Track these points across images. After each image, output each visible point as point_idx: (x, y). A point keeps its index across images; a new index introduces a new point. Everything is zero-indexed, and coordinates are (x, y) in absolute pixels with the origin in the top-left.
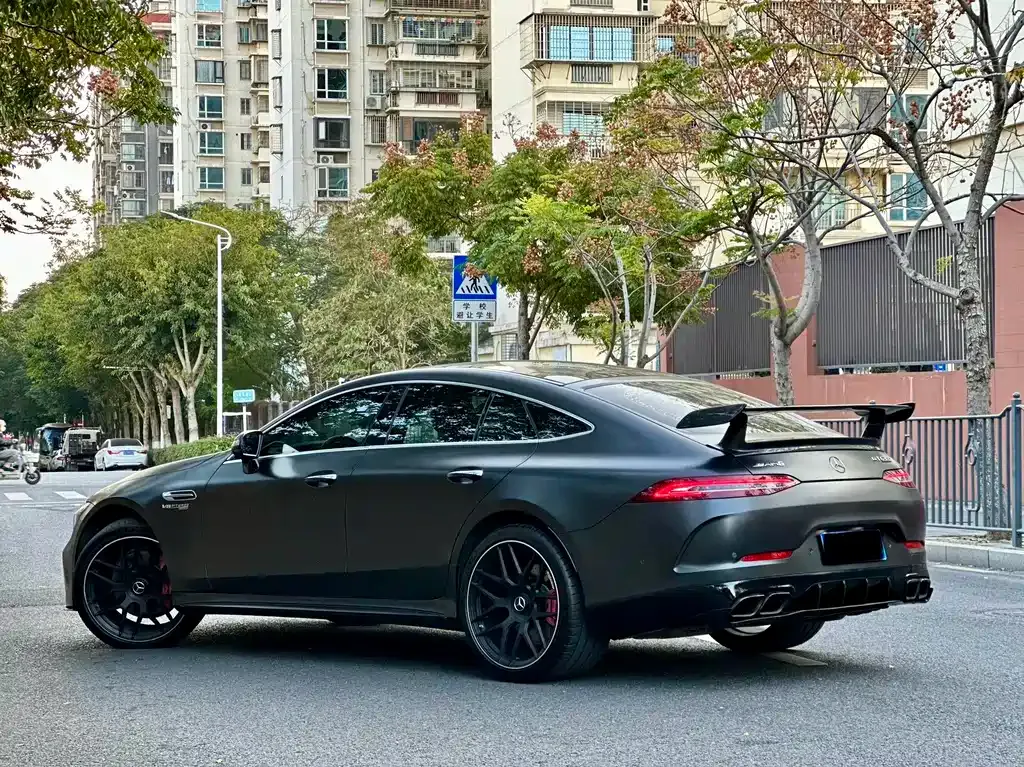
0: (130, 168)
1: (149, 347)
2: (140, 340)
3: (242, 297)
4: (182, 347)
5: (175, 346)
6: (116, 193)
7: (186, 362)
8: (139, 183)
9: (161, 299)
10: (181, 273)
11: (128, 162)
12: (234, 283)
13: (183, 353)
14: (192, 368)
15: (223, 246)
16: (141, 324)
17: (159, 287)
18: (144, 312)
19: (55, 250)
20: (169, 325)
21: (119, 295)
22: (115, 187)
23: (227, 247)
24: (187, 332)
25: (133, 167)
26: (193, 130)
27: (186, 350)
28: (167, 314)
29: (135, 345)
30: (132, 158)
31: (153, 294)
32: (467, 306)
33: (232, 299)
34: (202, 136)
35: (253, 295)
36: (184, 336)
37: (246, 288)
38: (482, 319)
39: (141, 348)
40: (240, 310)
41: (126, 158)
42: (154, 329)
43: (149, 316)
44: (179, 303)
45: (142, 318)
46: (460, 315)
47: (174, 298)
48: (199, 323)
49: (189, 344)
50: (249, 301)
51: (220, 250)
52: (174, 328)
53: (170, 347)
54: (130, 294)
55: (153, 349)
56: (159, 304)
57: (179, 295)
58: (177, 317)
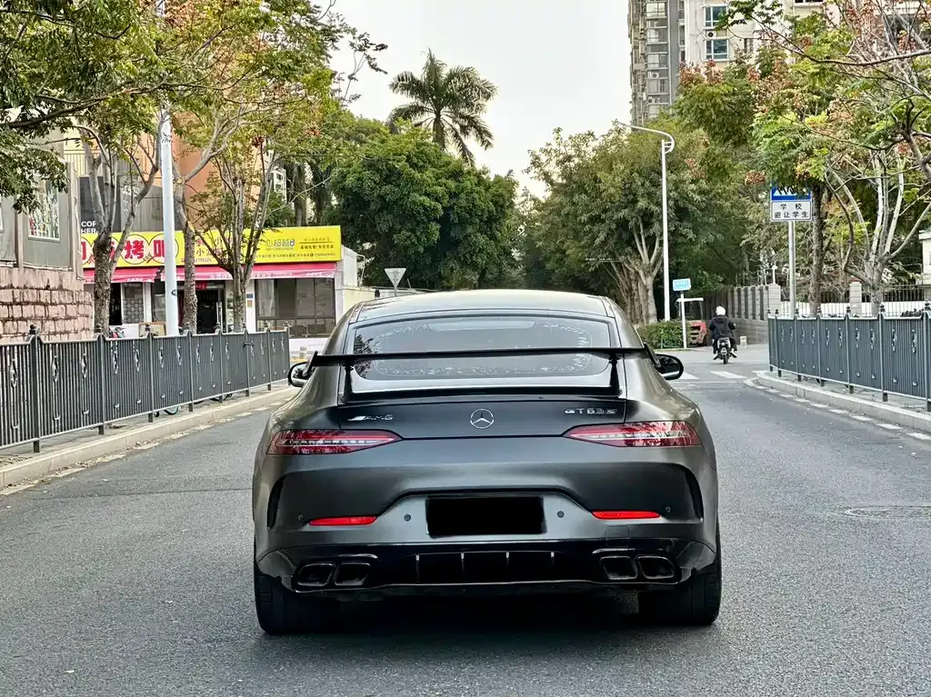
0: (655, 76)
1: (612, 242)
2: (602, 236)
3: (691, 194)
4: (640, 241)
5: (634, 239)
6: (645, 99)
7: (644, 253)
8: (662, 89)
9: (617, 199)
10: (635, 174)
11: (652, 71)
12: (683, 182)
13: (641, 245)
14: (650, 258)
15: (666, 149)
16: (603, 221)
17: (615, 188)
18: (605, 211)
20: (627, 221)
21: (583, 196)
22: (644, 94)
23: (670, 150)
24: (644, 228)
25: (657, 74)
26: (700, 39)
27: (644, 243)
28: (623, 213)
29: (597, 241)
30: (656, 67)
31: (612, 195)
32: (784, 207)
33: (681, 197)
34: (709, 43)
35: (701, 192)
36: (642, 231)
37: (693, 186)
38: (797, 218)
39: (604, 243)
40: (690, 206)
41: (651, 67)
42: (613, 226)
43: (609, 214)
44: (635, 202)
45: (603, 216)
46: (778, 215)
47: (631, 197)
48: (654, 220)
49: (646, 239)
50: (697, 197)
51: (664, 153)
52: (631, 224)
53: (630, 242)
54: (593, 194)
55: (616, 243)
56: (617, 204)
57: (634, 195)
58: (633, 214)
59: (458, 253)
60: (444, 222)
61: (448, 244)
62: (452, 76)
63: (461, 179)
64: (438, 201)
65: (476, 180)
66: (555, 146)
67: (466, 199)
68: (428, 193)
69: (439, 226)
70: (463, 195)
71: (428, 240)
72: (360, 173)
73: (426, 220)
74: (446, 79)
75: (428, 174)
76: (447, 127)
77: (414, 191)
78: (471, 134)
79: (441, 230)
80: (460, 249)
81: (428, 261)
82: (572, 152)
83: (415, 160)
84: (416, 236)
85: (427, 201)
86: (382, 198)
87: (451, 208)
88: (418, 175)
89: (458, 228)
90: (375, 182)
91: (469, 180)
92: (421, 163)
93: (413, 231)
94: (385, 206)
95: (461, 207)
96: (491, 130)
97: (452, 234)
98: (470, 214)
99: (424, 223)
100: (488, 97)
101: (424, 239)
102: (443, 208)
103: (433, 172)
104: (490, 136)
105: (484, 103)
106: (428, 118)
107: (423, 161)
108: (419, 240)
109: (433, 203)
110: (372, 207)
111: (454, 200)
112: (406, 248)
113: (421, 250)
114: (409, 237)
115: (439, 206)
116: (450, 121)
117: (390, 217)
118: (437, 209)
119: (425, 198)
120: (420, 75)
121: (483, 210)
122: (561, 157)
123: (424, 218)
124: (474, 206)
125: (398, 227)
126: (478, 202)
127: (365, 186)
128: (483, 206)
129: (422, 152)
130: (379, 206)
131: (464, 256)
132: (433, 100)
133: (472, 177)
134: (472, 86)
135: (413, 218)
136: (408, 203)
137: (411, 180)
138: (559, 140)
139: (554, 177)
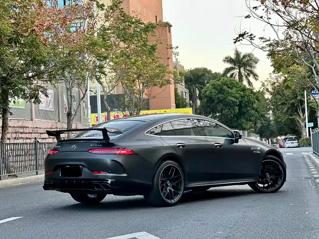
2: (286, 109)
4: (300, 110)
5: (298, 110)
7: (301, 115)
9: (291, 96)
14: (303, 116)
16: (286, 104)
18: (287, 101)
19: (262, 84)
20: (295, 104)
21: (279, 96)
27: (301, 111)
28: (293, 101)
31: (289, 95)
36: (300, 106)
39: (287, 111)
42: (290, 106)
44: (297, 97)
45: (286, 102)
47: (295, 96)
49: (302, 110)
53: (296, 111)
54: (282, 95)
55: (291, 112)
56: (291, 98)
57: (297, 95)
58: (296, 101)
59: (245, 116)
60: (240, 106)
61: (241, 114)
62: (244, 57)
63: (245, 91)
64: (237, 99)
65: (250, 92)
66: (270, 79)
67: (247, 98)
68: (233, 96)
69: (238, 108)
70: (246, 97)
71: (235, 112)
72: (211, 90)
73: (233, 106)
74: (242, 58)
75: (234, 90)
76: (243, 74)
77: (229, 96)
78: (251, 76)
79: (239, 109)
80: (245, 115)
81: (235, 119)
82: (276, 81)
83: (229, 85)
84: (230, 111)
85: (233, 99)
86: (218, 98)
87: (242, 101)
88: (230, 90)
89: (244, 108)
90: (216, 93)
91: (248, 92)
92: (231, 87)
93: (229, 109)
94: (220, 101)
95: (245, 101)
96: (258, 75)
97: (243, 110)
98: (249, 103)
99: (233, 107)
100: (256, 63)
101: (233, 112)
102: (239, 101)
103: (236, 89)
104: (258, 77)
105: (256, 65)
106: (236, 71)
107: (232, 86)
108: (231, 112)
109: (235, 100)
110: (215, 102)
111: (243, 99)
112: (227, 115)
113: (232, 115)
114: (228, 112)
115: (238, 101)
116: (244, 72)
117: (221, 105)
118: (237, 102)
119: (232, 98)
120: (233, 56)
121: (253, 102)
122: (272, 83)
123: (233, 105)
124: (250, 100)
125: (224, 108)
126: (251, 99)
127: (213, 95)
128: (253, 100)
129: (232, 83)
130: (218, 101)
131: (247, 117)
132: (238, 65)
133: (249, 91)
134: (251, 60)
135: (229, 105)
136: (227, 100)
137: (228, 93)
138: (271, 77)
139: (270, 90)
